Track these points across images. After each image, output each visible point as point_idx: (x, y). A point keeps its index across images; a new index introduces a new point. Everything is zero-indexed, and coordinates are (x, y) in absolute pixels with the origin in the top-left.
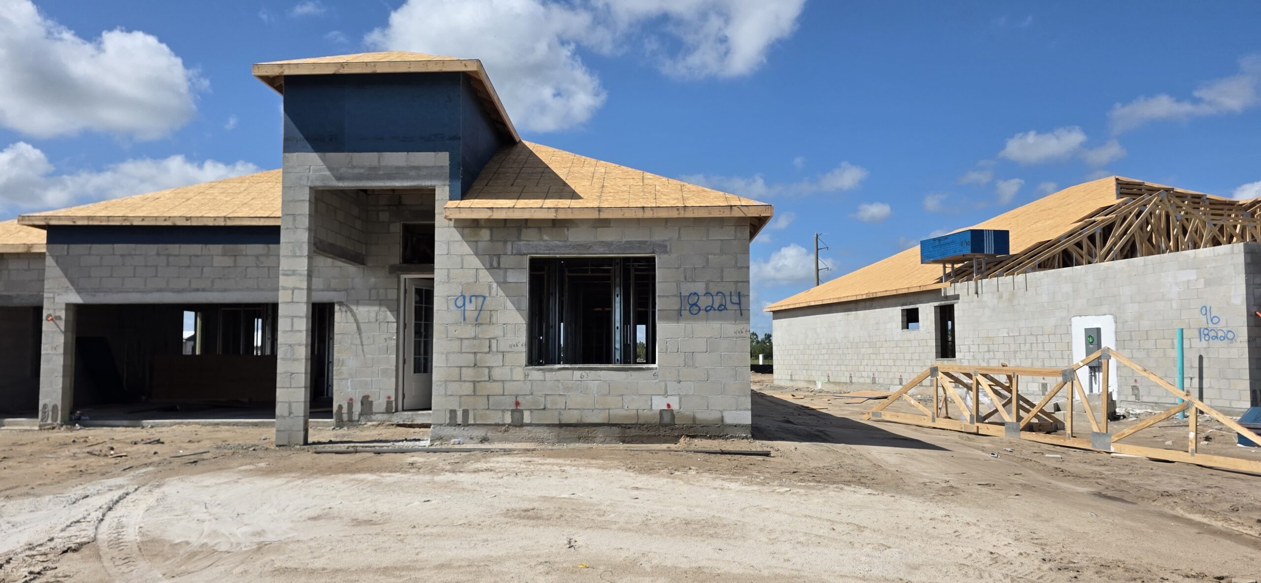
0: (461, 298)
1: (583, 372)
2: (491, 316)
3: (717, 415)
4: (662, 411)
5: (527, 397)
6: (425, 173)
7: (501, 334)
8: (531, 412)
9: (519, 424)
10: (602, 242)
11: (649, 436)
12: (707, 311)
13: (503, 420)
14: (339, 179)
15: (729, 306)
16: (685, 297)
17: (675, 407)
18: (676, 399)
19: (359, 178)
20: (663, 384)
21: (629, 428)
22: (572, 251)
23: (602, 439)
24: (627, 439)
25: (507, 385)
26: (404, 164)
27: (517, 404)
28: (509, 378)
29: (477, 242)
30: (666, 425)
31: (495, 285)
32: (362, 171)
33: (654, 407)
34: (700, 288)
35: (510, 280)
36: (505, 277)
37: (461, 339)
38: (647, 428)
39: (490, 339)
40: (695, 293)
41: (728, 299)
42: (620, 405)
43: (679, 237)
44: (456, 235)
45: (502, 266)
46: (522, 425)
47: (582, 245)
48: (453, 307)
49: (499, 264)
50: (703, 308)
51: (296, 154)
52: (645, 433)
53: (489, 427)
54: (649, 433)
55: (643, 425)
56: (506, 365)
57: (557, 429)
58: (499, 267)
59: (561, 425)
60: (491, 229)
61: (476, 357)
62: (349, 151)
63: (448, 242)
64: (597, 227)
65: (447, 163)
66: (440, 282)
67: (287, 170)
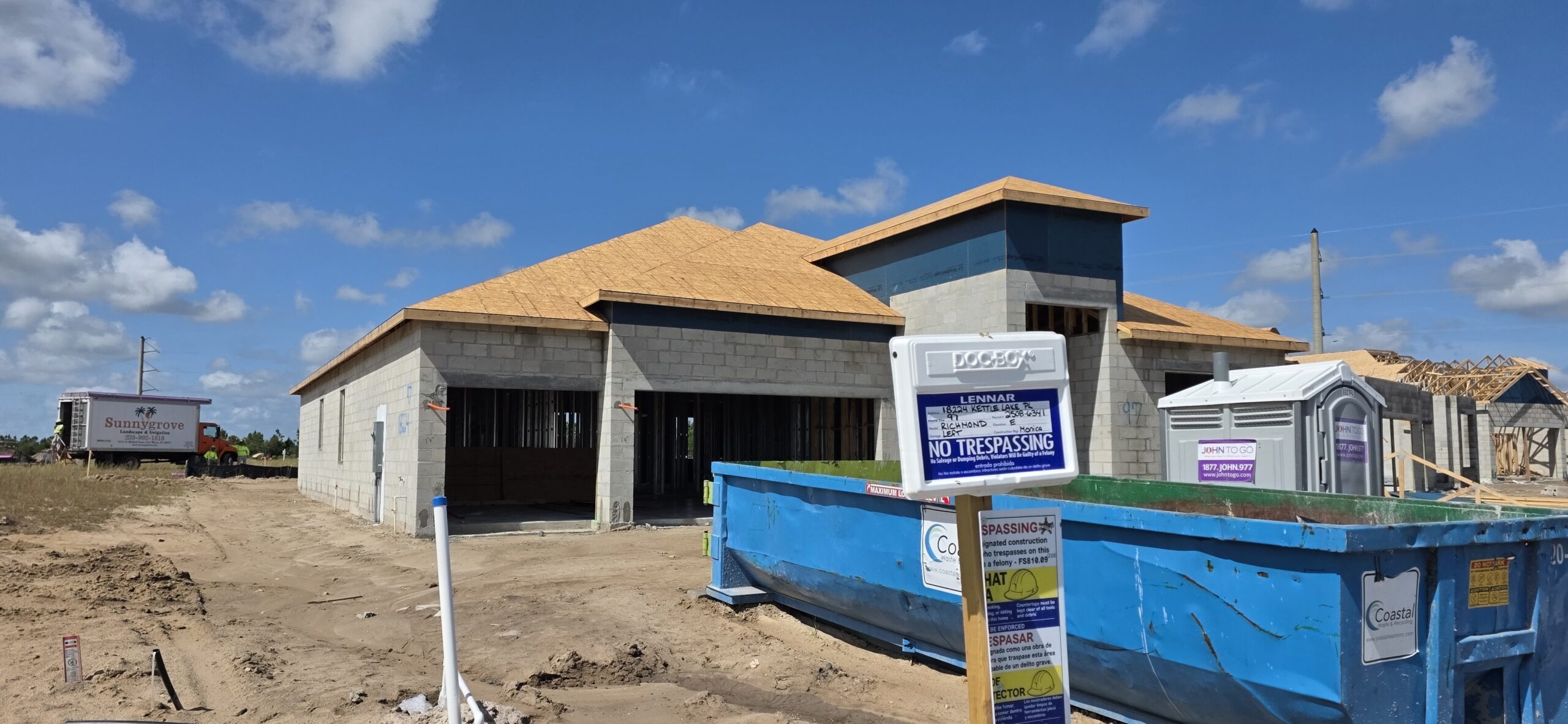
0: (1127, 405)
2: (1145, 420)
6: (1100, 297)
7: (1152, 435)
14: (1046, 296)
19: (1058, 296)
26: (1087, 287)
29: (1135, 358)
31: (1147, 394)
32: (1060, 290)
35: (1155, 391)
36: (1153, 388)
37: (1128, 439)
39: (1146, 439)
44: (1121, 351)
45: (1150, 379)
47: (1195, 364)
48: (1122, 412)
49: (1148, 377)
51: (1015, 271)
56: (1156, 461)
58: (1148, 380)
60: (1143, 347)
61: (1137, 454)
62: (1051, 272)
63: (1117, 357)
64: (1204, 351)
65: (1114, 289)
66: (1113, 391)
67: (1010, 285)
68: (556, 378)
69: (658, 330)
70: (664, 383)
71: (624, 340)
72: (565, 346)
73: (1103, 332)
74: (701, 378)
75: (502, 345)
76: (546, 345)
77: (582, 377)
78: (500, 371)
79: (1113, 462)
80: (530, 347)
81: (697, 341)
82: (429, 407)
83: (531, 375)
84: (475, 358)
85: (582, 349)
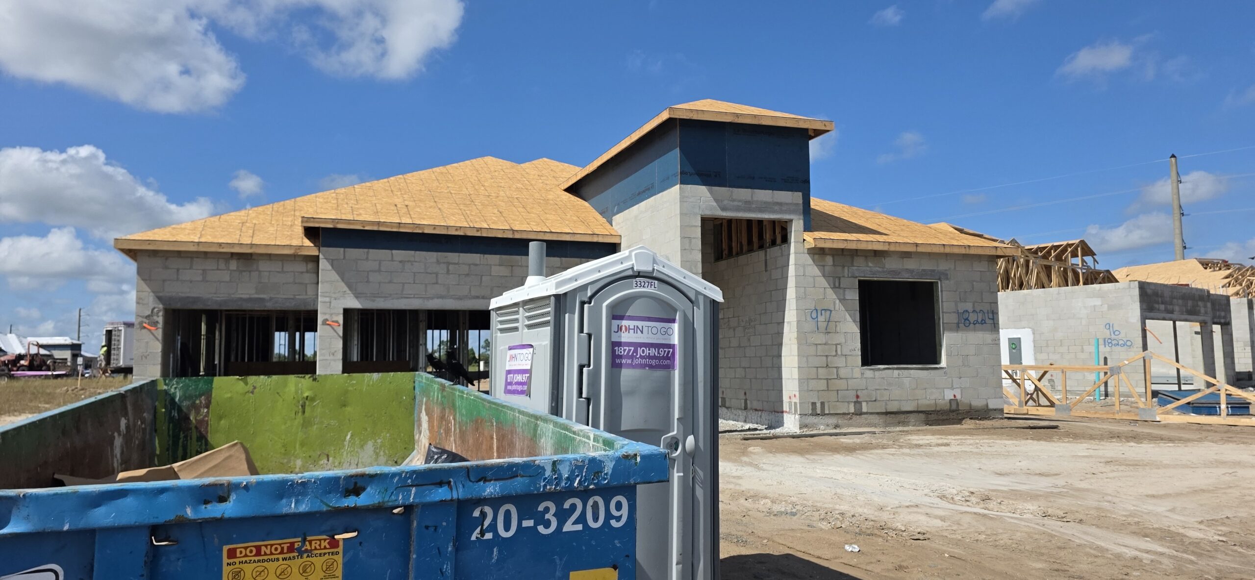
0: (815, 311)
1: (900, 372)
2: (836, 326)
3: (985, 403)
4: (951, 400)
5: (864, 391)
6: (785, 209)
7: (843, 341)
8: (867, 403)
9: (859, 413)
10: (907, 269)
11: (943, 420)
12: (974, 324)
13: (849, 410)
14: (723, 209)
15: (988, 321)
16: (961, 313)
17: (958, 397)
18: (959, 390)
19: (738, 209)
20: (951, 379)
21: (931, 414)
22: (888, 276)
23: (914, 423)
24: (930, 423)
25: (850, 382)
26: (770, 200)
27: (858, 397)
28: (850, 377)
29: (824, 266)
30: (953, 411)
31: (837, 301)
32: (740, 204)
33: (946, 398)
34: (969, 306)
35: (847, 297)
36: (844, 295)
37: (816, 344)
38: (942, 414)
39: (836, 345)
40: (967, 311)
41: (986, 315)
42: (924, 396)
43: (955, 268)
44: (808, 260)
45: (841, 286)
46: (861, 414)
47: (894, 271)
48: (809, 319)
49: (840, 284)
50: (972, 322)
51: (689, 186)
52: (941, 417)
53: (839, 416)
54: (943, 417)
55: (940, 411)
56: (848, 365)
57: (884, 416)
58: (839, 287)
59: (887, 413)
60: (833, 256)
61: (827, 359)
62: (730, 187)
63: (804, 266)
64: (903, 258)
65: (801, 201)
66: (798, 299)
67: (683, 199)
68: (271, 299)
69: (368, 253)
70: (374, 301)
71: (332, 262)
72: (281, 270)
73: (790, 243)
74: (412, 296)
75: (218, 269)
76: (261, 269)
77: (297, 297)
78: (215, 293)
79: (799, 367)
80: (245, 271)
81: (408, 261)
82: (145, 328)
83: (248, 296)
84: (191, 282)
85: (298, 272)
